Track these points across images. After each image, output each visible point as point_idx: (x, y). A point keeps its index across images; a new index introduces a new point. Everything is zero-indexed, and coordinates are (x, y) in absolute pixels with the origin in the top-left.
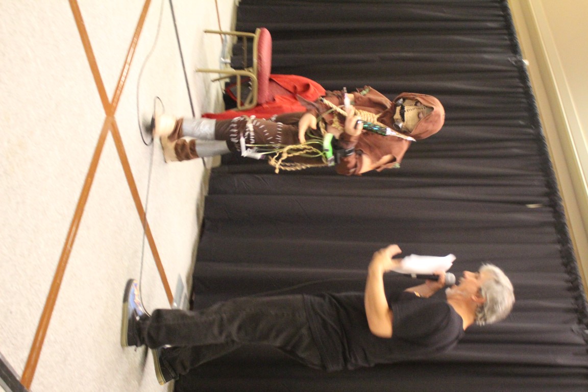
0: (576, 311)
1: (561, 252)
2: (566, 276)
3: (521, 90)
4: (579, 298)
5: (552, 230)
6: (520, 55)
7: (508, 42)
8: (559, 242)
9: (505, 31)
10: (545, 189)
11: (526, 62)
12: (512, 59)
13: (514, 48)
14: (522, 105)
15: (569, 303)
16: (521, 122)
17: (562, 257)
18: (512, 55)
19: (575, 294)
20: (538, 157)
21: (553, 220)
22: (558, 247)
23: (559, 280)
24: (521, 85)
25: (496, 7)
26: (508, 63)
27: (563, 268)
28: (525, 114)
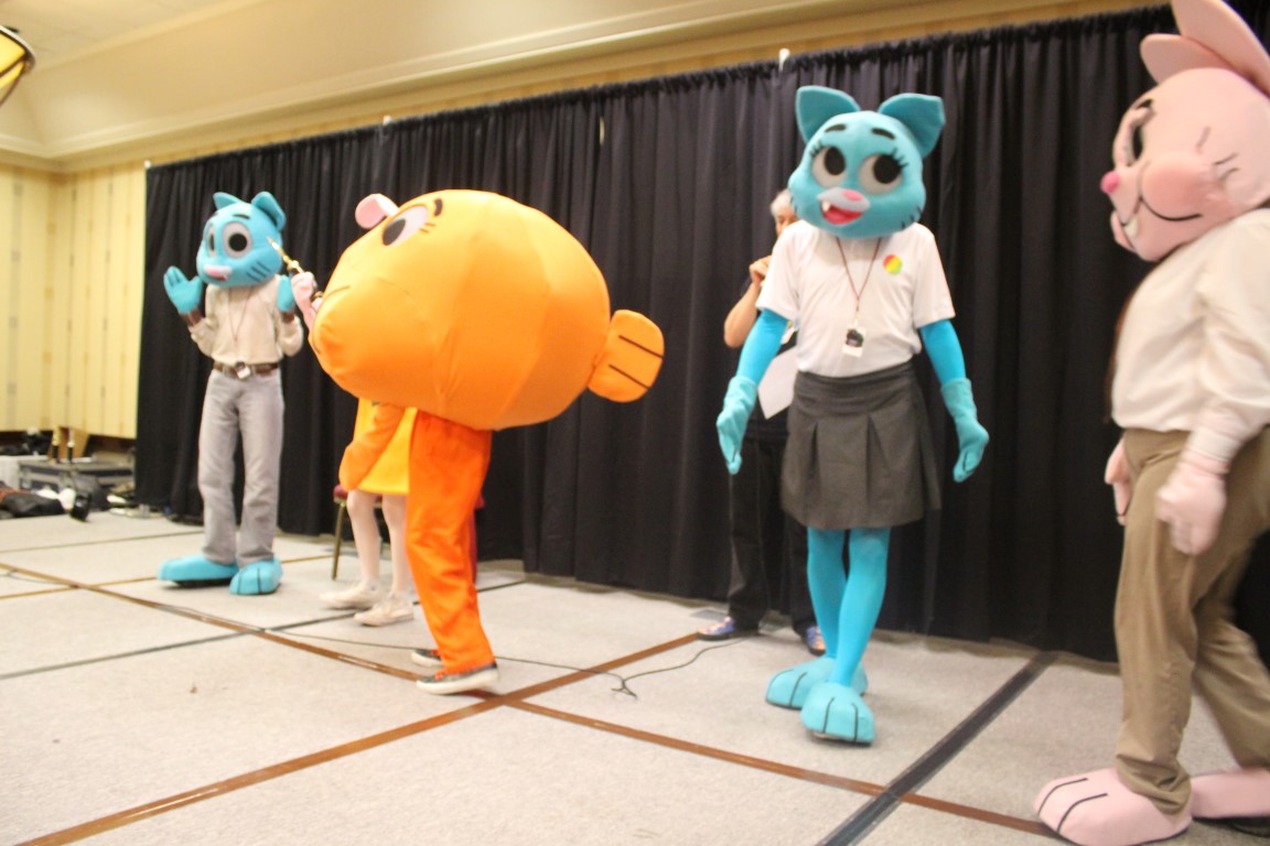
0: (752, 81)
1: (669, 92)
2: (704, 88)
3: (429, 130)
4: (734, 74)
5: (637, 103)
6: (377, 127)
7: (355, 143)
8: (655, 94)
9: (338, 147)
10: (579, 107)
11: (387, 120)
12: (382, 139)
13: (365, 136)
14: (452, 129)
15: (742, 89)
16: (478, 132)
17: (677, 91)
18: (375, 139)
19: (729, 77)
20: (532, 113)
21: (623, 100)
22: (662, 95)
23: (710, 99)
24: (421, 129)
25: (299, 157)
26: (387, 147)
27: (693, 92)
28: (466, 126)
